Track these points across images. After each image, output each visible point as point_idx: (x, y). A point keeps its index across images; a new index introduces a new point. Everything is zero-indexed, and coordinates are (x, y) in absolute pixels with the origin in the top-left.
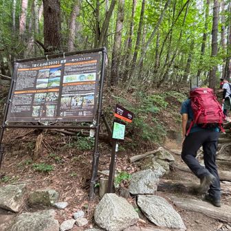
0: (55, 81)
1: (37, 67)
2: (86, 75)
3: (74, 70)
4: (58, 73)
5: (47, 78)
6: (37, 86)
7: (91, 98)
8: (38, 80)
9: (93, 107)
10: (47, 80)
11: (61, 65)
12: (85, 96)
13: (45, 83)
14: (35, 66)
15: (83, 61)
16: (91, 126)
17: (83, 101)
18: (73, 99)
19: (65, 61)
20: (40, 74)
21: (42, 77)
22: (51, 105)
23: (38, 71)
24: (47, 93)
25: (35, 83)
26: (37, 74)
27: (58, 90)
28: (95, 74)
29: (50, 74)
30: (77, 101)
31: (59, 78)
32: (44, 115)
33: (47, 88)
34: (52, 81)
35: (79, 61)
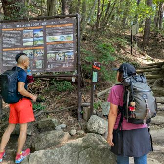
0: (39, 40)
1: (20, 27)
2: (65, 36)
3: (55, 31)
4: (41, 34)
5: (31, 37)
6: (24, 45)
7: (71, 54)
8: (24, 39)
9: (73, 61)
10: (32, 39)
11: (42, 27)
12: (66, 52)
13: (31, 42)
14: (18, 26)
15: (62, 24)
16: (74, 74)
17: (65, 56)
18: (57, 55)
19: (46, 24)
20: (25, 34)
21: (27, 37)
22: (39, 59)
23: (22, 31)
24: (34, 50)
25: (22, 42)
26: (22, 34)
27: (43, 48)
28: (72, 35)
29: (34, 34)
30: (61, 56)
31: (43, 38)
32: (34, 67)
33: (33, 46)
34: (37, 41)
35: (58, 24)
